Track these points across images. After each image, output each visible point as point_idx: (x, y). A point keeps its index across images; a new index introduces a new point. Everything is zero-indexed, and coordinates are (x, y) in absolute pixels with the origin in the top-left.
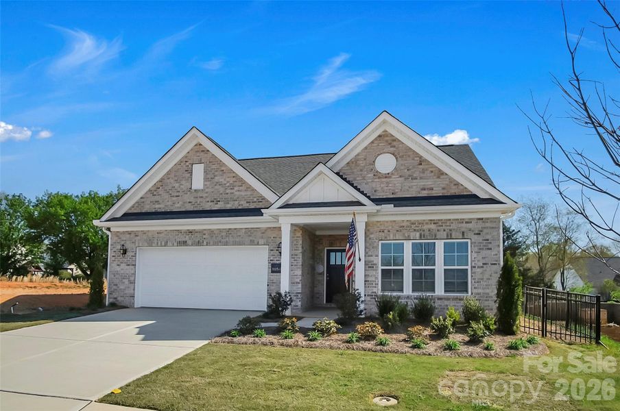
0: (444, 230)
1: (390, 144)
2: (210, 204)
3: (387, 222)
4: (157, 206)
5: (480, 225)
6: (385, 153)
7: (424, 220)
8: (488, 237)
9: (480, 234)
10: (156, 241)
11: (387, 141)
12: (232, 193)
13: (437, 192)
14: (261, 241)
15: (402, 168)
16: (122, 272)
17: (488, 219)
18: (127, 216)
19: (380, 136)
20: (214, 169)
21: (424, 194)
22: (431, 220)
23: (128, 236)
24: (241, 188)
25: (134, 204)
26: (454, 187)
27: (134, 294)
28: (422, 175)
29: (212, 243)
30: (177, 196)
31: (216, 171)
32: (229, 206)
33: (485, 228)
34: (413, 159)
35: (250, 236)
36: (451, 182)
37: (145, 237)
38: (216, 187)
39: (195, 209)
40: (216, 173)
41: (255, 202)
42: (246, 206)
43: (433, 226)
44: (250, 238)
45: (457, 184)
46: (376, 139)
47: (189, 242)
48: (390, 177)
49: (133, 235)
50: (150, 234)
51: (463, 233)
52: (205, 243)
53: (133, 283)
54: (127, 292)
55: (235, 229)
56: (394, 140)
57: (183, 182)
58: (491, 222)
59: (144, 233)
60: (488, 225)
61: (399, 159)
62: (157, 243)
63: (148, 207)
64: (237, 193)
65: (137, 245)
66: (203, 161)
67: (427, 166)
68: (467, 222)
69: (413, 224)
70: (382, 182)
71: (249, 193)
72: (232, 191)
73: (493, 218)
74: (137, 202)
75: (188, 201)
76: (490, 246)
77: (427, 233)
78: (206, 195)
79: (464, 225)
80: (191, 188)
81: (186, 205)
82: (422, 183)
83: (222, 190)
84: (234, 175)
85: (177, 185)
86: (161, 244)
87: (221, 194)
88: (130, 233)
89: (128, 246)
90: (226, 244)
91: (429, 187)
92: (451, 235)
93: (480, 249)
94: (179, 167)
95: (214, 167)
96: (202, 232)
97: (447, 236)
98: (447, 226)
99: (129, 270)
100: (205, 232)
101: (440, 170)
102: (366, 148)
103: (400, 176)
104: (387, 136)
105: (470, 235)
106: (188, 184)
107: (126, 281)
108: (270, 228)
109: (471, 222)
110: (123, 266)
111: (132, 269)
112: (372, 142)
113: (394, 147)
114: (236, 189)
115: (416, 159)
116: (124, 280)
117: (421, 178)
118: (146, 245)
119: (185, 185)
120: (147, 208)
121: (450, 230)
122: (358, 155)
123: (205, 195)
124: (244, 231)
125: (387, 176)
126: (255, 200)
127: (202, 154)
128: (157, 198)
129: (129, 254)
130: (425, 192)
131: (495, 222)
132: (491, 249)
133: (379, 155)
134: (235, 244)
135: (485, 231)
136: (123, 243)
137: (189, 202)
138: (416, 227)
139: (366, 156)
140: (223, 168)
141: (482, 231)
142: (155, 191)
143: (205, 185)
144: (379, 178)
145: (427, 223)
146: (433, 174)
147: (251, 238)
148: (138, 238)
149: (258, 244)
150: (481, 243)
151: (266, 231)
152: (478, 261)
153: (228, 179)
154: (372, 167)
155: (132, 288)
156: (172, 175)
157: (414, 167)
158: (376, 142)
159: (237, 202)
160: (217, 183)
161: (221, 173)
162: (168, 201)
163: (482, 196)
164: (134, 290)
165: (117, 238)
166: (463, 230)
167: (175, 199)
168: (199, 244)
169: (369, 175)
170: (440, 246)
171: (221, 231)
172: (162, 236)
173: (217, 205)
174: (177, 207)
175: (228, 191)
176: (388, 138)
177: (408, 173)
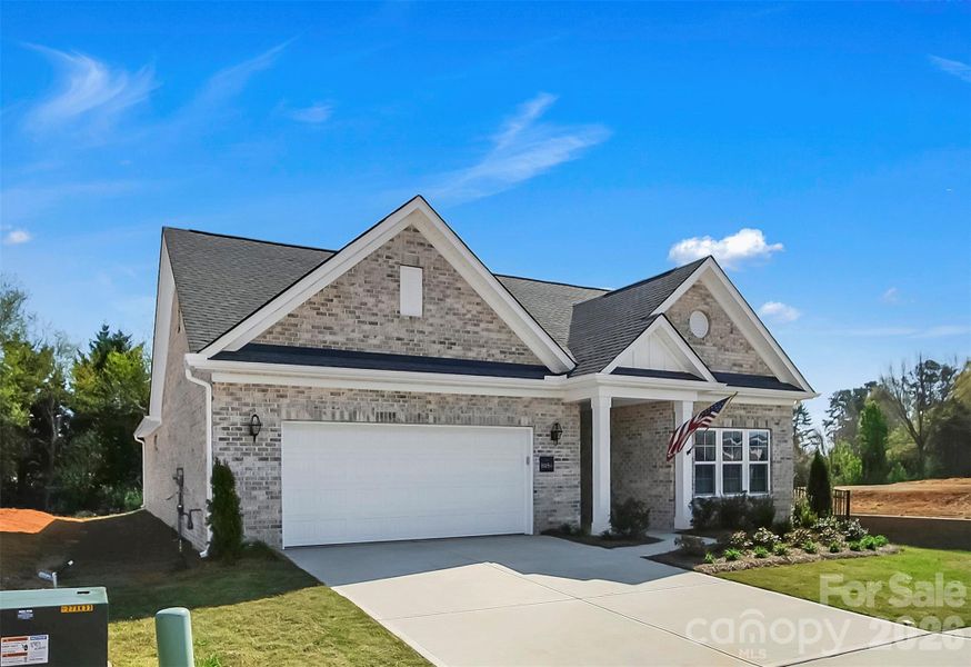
0: (752, 418)
1: (704, 299)
2: (439, 347)
4: (329, 338)
5: (779, 414)
6: (698, 310)
8: (785, 428)
9: (778, 424)
10: (329, 411)
11: (701, 295)
12: (476, 333)
13: (746, 370)
14: (525, 420)
16: (249, 474)
19: (694, 286)
20: (442, 282)
21: (735, 370)
23: (259, 395)
24: (491, 327)
25: (273, 327)
26: (760, 366)
27: (281, 522)
28: (733, 346)
29: (443, 419)
30: (371, 323)
31: (448, 288)
32: (471, 355)
34: (726, 324)
35: (506, 410)
36: (757, 360)
37: (302, 399)
38: (448, 317)
39: (410, 353)
40: (448, 292)
41: (514, 353)
42: (499, 357)
43: (742, 412)
44: (505, 414)
45: (762, 363)
47: (401, 416)
48: (704, 344)
49: (271, 395)
50: (314, 396)
51: (766, 422)
52: (431, 419)
53: (277, 497)
54: (264, 516)
55: (483, 396)
56: (708, 296)
57: (384, 298)
59: (299, 390)
60: (785, 414)
61: (713, 322)
62: (333, 415)
63: (307, 336)
64: (485, 334)
65: (284, 416)
66: (421, 264)
67: (737, 336)
68: (769, 410)
71: (504, 336)
72: (476, 329)
74: (279, 324)
75: (396, 335)
77: (738, 420)
78: (431, 329)
80: (398, 312)
81: (391, 343)
82: (733, 357)
83: (459, 324)
84: (478, 300)
85: (371, 301)
86: (342, 416)
87: (458, 331)
88: (264, 389)
89: (265, 416)
90: (469, 422)
91: (739, 362)
92: (757, 423)
94: (374, 265)
95: (442, 278)
96: (424, 398)
97: (754, 424)
98: (755, 413)
99: (266, 470)
100: (430, 398)
101: (748, 344)
103: (714, 345)
106: (393, 302)
107: (261, 495)
108: (536, 399)
109: (772, 410)
110: (250, 461)
111: (273, 468)
112: (686, 293)
113: (707, 304)
114: (482, 325)
115: (728, 324)
116: (254, 493)
117: (732, 350)
118: (307, 416)
119: (387, 303)
120: (304, 339)
121: (757, 418)
123: (427, 329)
124: (496, 401)
126: (514, 349)
127: (420, 249)
128: (327, 320)
129: (266, 435)
130: (736, 368)
133: (693, 312)
134: (484, 422)
135: (783, 421)
136: (246, 410)
137: (398, 339)
138: (729, 411)
139: (680, 310)
140: (459, 285)
141: (780, 421)
142: (323, 304)
143: (425, 310)
144: (694, 343)
146: (742, 347)
147: (509, 414)
149: (519, 425)
150: (779, 434)
151: (530, 402)
152: (778, 455)
153: (468, 307)
154: (686, 326)
156: (360, 279)
157: (726, 335)
158: (690, 293)
159: (484, 350)
160: (450, 309)
161: (456, 292)
162: (353, 331)
163: (783, 379)
164: (280, 511)
165: (229, 399)
166: (767, 418)
167: (367, 327)
168: (419, 419)
170: (746, 436)
171: (458, 398)
172: (342, 399)
173: (449, 351)
174: (373, 345)
175: (469, 328)
176: (702, 291)
177: (721, 341)
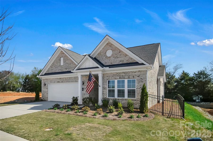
0: (127, 76)
2: (65, 70)
3: (109, 73)
4: (52, 71)
5: (139, 73)
6: (109, 49)
7: (121, 72)
8: (142, 77)
9: (139, 76)
11: (109, 45)
12: (70, 66)
13: (125, 62)
15: (114, 54)
16: (45, 91)
17: (142, 71)
18: (46, 74)
19: (107, 44)
21: (121, 63)
22: (123, 72)
23: (46, 80)
24: (73, 64)
25: (47, 71)
26: (130, 60)
28: (120, 56)
29: (65, 82)
33: (141, 74)
34: (117, 51)
36: (129, 58)
38: (66, 64)
39: (61, 71)
40: (66, 60)
43: (123, 74)
45: (132, 59)
46: (106, 45)
47: (60, 82)
48: (110, 58)
49: (47, 80)
50: (51, 79)
51: (133, 76)
55: (71, 77)
56: (112, 45)
57: (58, 63)
58: (143, 72)
59: (49, 79)
60: (142, 73)
61: (113, 51)
62: (53, 82)
64: (72, 66)
65: (48, 83)
66: (63, 56)
67: (122, 53)
68: (135, 72)
69: (117, 74)
70: (108, 60)
72: (70, 65)
73: (144, 70)
75: (60, 69)
76: (142, 81)
77: (122, 77)
79: (134, 73)
80: (60, 65)
82: (120, 59)
83: (68, 65)
84: (70, 60)
88: (46, 79)
89: (46, 83)
90: (69, 82)
91: (122, 60)
92: (129, 77)
93: (139, 82)
94: (57, 59)
95: (66, 58)
96: (63, 78)
97: (128, 77)
98: (128, 74)
99: (46, 90)
100: (64, 78)
101: (126, 54)
102: (103, 48)
103: (113, 57)
104: (109, 44)
105: (136, 77)
107: (46, 93)
109: (136, 72)
110: (45, 89)
112: (105, 46)
113: (112, 47)
114: (71, 64)
115: (118, 51)
117: (120, 57)
118: (50, 82)
119: (59, 64)
120: (50, 72)
121: (129, 75)
122: (101, 51)
123: (63, 67)
124: (73, 78)
125: (109, 57)
127: (63, 54)
128: (52, 68)
129: (46, 85)
131: (144, 72)
132: (143, 82)
133: (107, 50)
134: (72, 82)
136: (45, 82)
138: (118, 75)
139: (103, 51)
140: (68, 58)
141: (139, 75)
142: (52, 66)
143: (63, 64)
144: (107, 58)
145: (122, 73)
146: (123, 56)
147: (75, 80)
148: (48, 81)
150: (139, 80)
152: (138, 86)
153: (69, 62)
154: (105, 54)
155: (47, 95)
156: (56, 61)
157: (118, 54)
158: (106, 46)
159: (71, 69)
163: (140, 63)
164: (48, 96)
165: (43, 81)
166: (133, 75)
167: (56, 68)
168: (62, 82)
169: (104, 58)
170: (126, 81)
171: (68, 78)
172: (54, 80)
173: (67, 70)
174: (57, 71)
175: (69, 65)
176: (110, 44)
177: (116, 56)
